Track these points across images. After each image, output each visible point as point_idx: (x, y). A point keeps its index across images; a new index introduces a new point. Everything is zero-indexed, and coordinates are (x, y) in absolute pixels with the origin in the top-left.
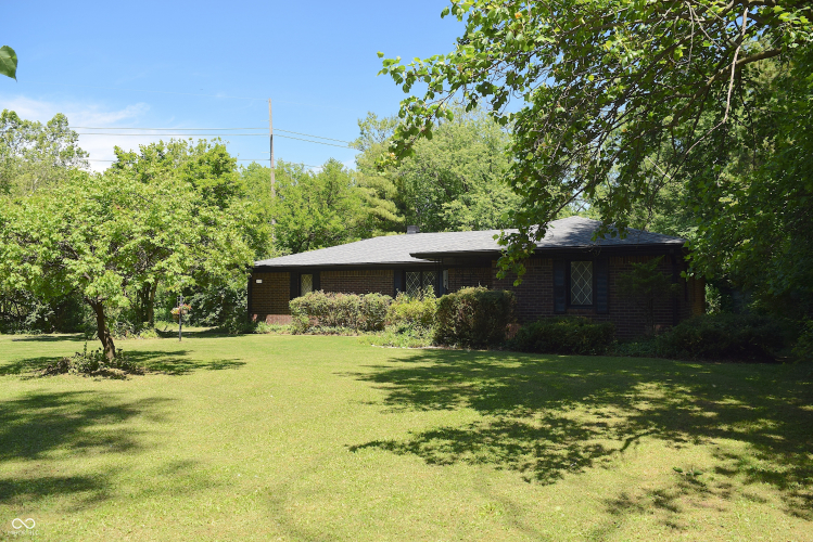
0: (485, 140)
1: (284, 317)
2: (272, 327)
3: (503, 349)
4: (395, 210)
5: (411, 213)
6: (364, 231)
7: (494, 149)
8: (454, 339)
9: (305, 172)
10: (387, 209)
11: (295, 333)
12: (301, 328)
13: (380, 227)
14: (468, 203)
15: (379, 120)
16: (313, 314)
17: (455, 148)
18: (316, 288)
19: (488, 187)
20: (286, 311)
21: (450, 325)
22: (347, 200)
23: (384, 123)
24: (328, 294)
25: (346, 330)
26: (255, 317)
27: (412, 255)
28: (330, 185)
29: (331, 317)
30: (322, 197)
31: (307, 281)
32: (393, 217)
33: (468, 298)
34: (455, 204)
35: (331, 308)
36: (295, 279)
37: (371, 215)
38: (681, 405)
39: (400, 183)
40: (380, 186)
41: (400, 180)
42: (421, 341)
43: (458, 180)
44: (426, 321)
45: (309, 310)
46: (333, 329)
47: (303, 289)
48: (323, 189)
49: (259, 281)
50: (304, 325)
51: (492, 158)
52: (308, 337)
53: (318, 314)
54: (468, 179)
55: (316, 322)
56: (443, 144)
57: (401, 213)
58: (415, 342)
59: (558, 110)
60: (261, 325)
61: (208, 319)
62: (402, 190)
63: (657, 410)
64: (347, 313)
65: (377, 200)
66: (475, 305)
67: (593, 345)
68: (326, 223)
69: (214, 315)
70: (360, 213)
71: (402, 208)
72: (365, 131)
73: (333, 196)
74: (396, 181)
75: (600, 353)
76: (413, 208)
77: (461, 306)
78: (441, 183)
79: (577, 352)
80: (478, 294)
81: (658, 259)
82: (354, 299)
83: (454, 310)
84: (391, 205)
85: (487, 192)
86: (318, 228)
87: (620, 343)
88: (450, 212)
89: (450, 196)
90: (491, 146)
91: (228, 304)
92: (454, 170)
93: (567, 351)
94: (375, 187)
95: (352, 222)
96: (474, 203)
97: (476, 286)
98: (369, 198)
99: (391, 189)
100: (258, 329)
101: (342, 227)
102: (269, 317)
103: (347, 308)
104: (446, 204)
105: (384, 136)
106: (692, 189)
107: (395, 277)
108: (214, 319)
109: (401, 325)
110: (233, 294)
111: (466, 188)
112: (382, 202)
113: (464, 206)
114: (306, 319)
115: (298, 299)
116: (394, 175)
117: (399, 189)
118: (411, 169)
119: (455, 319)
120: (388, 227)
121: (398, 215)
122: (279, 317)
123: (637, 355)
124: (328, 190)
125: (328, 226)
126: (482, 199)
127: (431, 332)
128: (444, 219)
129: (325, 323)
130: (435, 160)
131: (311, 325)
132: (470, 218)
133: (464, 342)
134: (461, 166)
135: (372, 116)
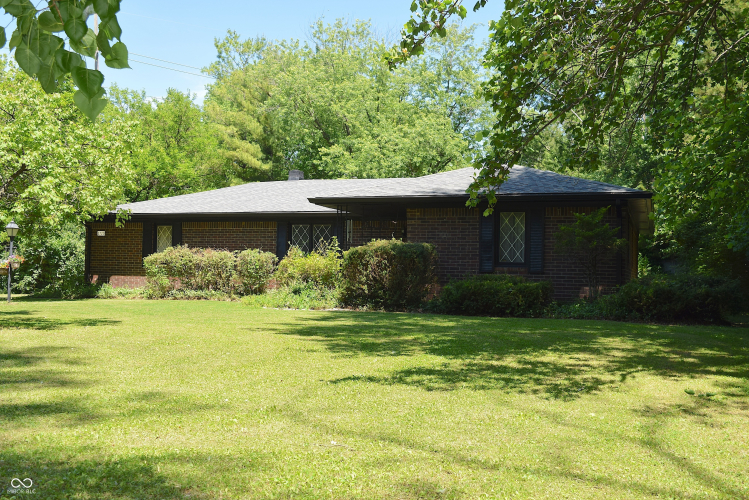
0: (373, 73)
1: (133, 279)
2: (119, 290)
3: (424, 312)
4: (261, 155)
5: (277, 160)
6: (218, 180)
7: (383, 85)
8: (365, 299)
9: (147, 100)
10: (251, 154)
11: (150, 297)
12: (159, 293)
13: (239, 176)
14: (350, 149)
15: (241, 40)
16: (173, 275)
17: (337, 80)
18: (176, 241)
19: (376, 130)
20: (139, 270)
21: (360, 282)
22: (199, 140)
23: (248, 45)
24: (194, 250)
25: (217, 294)
26: (95, 278)
27: (311, 200)
28: (179, 120)
29: (198, 279)
30: (168, 134)
31: (164, 234)
32: (257, 163)
33: (384, 252)
34: (335, 149)
35: (198, 267)
36: (149, 230)
37: (229, 160)
38: (656, 353)
39: (266, 121)
40: (242, 125)
41: (266, 118)
42: (322, 303)
43: (340, 121)
44: (327, 280)
45: (169, 269)
46: (199, 293)
47: (160, 244)
48: (170, 123)
49: (101, 233)
50: (162, 288)
51: (381, 95)
52: (168, 302)
53: (180, 274)
54: (351, 119)
55: (178, 285)
56: (322, 75)
57: (267, 159)
58: (316, 303)
59: (555, 18)
60: (106, 288)
61: (21, 284)
62: (268, 131)
63: (635, 357)
64: (219, 274)
65: (237, 141)
66: (390, 259)
67: (529, 307)
68: (173, 166)
69: (30, 279)
70: (216, 157)
71: (268, 152)
72: (224, 54)
73: (183, 133)
74: (262, 119)
75: (538, 315)
76: (280, 154)
77: (374, 261)
78: (318, 123)
79: (512, 314)
80: (395, 247)
81: (604, 210)
82: (226, 256)
83: (366, 266)
84: (256, 148)
85: (374, 137)
86: (162, 172)
87: (559, 305)
88: (328, 159)
89: (327, 140)
90: (379, 80)
91: (48, 265)
92: (335, 107)
93: (501, 313)
94: (235, 125)
95: (205, 167)
96: (359, 150)
97: (390, 238)
98: (227, 138)
99: (255, 127)
100: (101, 293)
101: (192, 172)
102: (113, 279)
103: (218, 267)
104: (324, 150)
105: (247, 62)
106: (653, 127)
107: (280, 231)
108: (29, 284)
109: (294, 284)
110: (56, 253)
111: (347, 131)
112: (246, 145)
113: (347, 154)
114: (166, 281)
115: (155, 255)
116: (259, 110)
117: (265, 130)
118: (282, 105)
119: (367, 276)
120: (250, 175)
121: (265, 160)
122: (128, 278)
123: (581, 317)
124: (176, 126)
125: (175, 172)
126: (368, 145)
127: (337, 292)
128: (320, 168)
129: (189, 285)
130: (312, 95)
131: (173, 288)
132: (352, 167)
133: (377, 303)
134: (343, 104)
135: (233, 36)
